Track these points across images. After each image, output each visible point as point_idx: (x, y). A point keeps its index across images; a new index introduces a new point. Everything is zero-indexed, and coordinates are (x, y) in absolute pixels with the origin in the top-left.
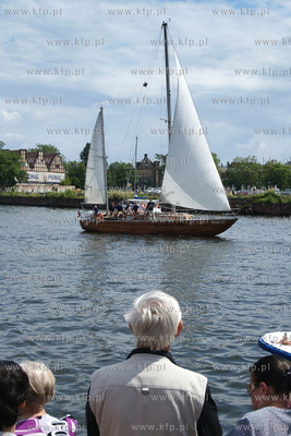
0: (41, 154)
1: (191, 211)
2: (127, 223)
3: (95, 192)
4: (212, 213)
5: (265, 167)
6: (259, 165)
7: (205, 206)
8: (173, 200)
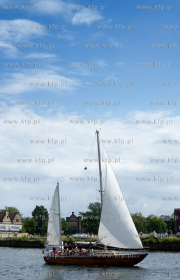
0: (7, 213)
1: (117, 249)
2: (76, 258)
3: (54, 237)
4: (131, 250)
5: (148, 219)
6: (143, 218)
7: (126, 246)
8: (105, 242)
